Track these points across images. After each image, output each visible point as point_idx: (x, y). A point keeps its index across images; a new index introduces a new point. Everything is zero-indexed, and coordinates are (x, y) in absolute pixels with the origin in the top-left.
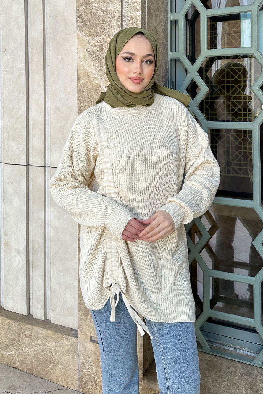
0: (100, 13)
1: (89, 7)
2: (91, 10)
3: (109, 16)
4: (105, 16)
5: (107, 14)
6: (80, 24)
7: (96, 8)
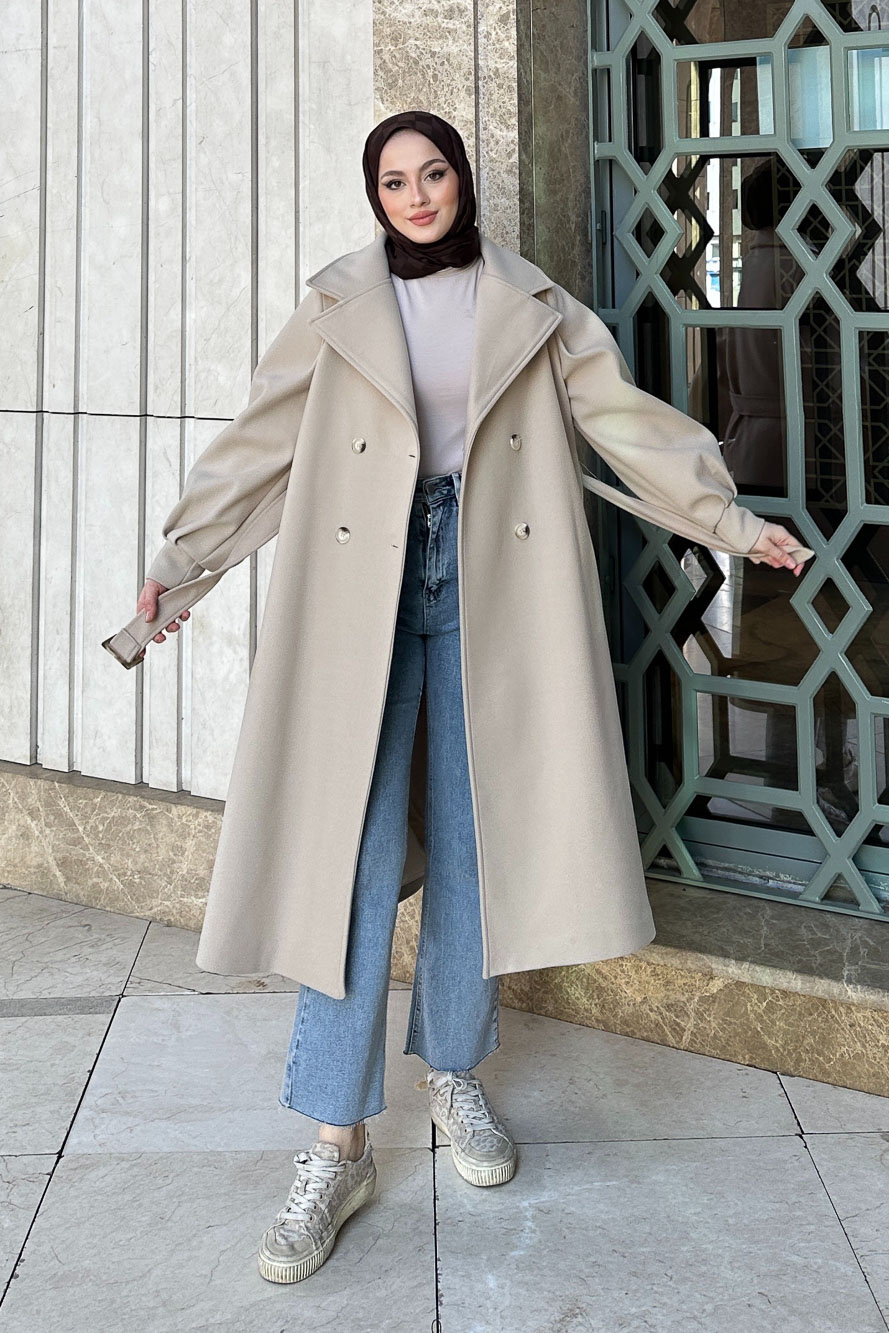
0: (427, 60)
1: (401, 46)
2: (407, 52)
3: (446, 66)
4: (438, 67)
5: (442, 64)
6: (381, 84)
7: (419, 48)
